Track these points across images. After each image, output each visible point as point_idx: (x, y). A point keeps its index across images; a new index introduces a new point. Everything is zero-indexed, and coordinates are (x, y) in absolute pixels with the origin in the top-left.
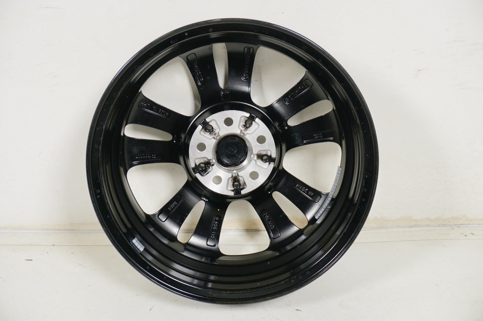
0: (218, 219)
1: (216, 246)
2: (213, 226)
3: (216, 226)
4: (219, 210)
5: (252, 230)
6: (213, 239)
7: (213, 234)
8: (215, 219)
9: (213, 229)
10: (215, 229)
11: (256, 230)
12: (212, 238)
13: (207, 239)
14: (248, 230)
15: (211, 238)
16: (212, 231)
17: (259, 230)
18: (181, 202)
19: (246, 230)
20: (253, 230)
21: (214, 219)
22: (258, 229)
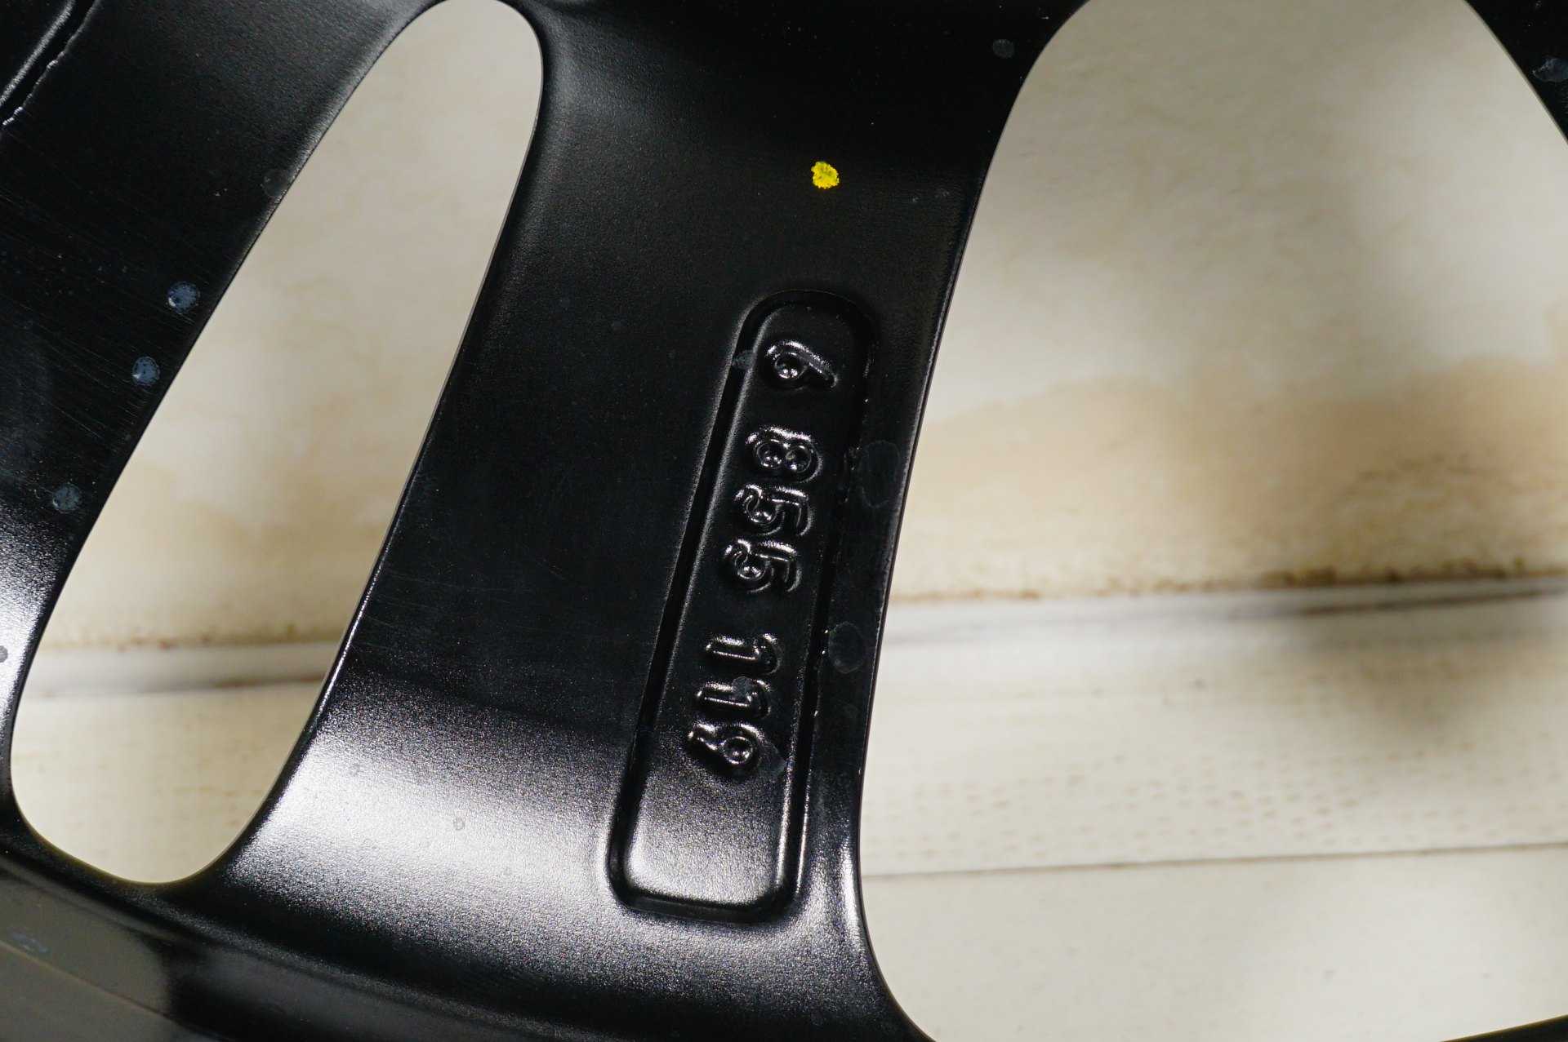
0: (817, 362)
1: (816, 908)
2: (735, 521)
3: (789, 510)
4: (825, 176)
5: (1393, 578)
6: (747, 771)
7: (728, 669)
8: (766, 367)
9: (722, 570)
10: (779, 573)
11: (1472, 572)
12: (716, 765)
13: (613, 790)
14: (1325, 579)
15: (697, 751)
16: (714, 623)
17: (1521, 571)
18: (50, 53)
19: (1288, 581)
20: (1421, 576)
21: (737, 376)
22: (1504, 558)
